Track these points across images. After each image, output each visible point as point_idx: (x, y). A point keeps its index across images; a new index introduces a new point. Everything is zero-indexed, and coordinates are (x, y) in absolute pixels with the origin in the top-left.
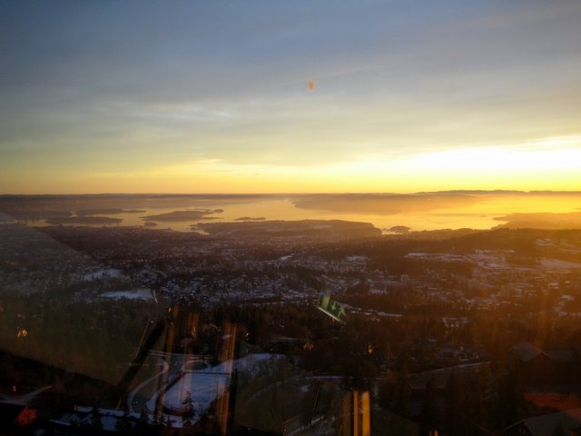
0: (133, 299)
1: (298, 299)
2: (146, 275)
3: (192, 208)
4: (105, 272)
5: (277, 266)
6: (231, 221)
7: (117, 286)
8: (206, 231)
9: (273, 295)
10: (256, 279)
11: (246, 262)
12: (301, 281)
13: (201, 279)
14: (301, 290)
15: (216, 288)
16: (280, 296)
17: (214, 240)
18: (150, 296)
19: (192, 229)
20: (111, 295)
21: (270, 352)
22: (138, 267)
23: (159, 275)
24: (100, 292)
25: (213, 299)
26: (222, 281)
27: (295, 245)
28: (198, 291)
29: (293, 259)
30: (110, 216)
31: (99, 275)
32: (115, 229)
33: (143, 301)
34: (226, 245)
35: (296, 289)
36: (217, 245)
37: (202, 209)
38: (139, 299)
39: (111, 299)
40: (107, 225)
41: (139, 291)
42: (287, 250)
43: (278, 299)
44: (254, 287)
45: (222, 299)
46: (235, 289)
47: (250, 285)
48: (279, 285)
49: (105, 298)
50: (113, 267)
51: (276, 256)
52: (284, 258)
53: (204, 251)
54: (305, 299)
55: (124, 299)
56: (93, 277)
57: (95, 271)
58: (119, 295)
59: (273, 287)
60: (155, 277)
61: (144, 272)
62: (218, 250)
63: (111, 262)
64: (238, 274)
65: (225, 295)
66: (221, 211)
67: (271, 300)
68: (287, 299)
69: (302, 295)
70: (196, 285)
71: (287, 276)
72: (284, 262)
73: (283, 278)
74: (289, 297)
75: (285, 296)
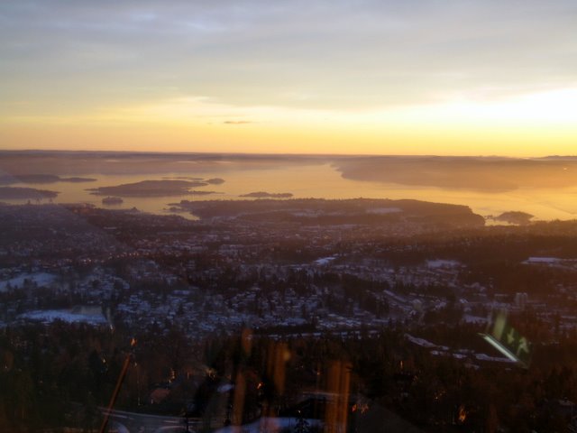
0: (73, 324)
1: (344, 328)
2: (95, 285)
3: (172, 177)
4: (28, 277)
5: (310, 273)
6: (235, 199)
7: (49, 300)
8: (194, 213)
9: (301, 321)
10: (276, 295)
11: (260, 266)
12: (350, 300)
13: (186, 292)
14: (350, 315)
15: (209, 307)
16: (315, 323)
17: (208, 229)
18: (101, 319)
19: (172, 210)
20: (37, 315)
21: (297, 416)
22: (84, 270)
23: (117, 285)
24: (20, 310)
25: (203, 325)
26: (220, 296)
27: (340, 239)
28: (181, 312)
29: (336, 262)
30: (39, 187)
31: (18, 282)
32: (46, 207)
33: (90, 327)
34: (227, 238)
35: (340, 312)
36: (212, 236)
37: (188, 177)
38: (83, 324)
39: (37, 322)
40: (34, 202)
41: (84, 310)
42: (327, 247)
43: (310, 327)
44: (272, 307)
45: (219, 326)
46: (240, 310)
47: (265, 303)
48: (314, 305)
49: (27, 320)
50: (41, 270)
51: (309, 256)
52: (321, 261)
53: (191, 247)
54: (355, 328)
55: (58, 322)
56: (8, 286)
57: (13, 275)
58: (51, 315)
59: (303, 307)
60: (110, 287)
61: (93, 278)
62: (215, 246)
63: (38, 262)
64: (244, 285)
65: (224, 321)
66: (217, 182)
67: (299, 329)
68: (325, 329)
69: (350, 323)
70: (176, 301)
71: (326, 290)
72: (322, 267)
73: (320, 293)
74: (329, 325)
75: (322, 324)
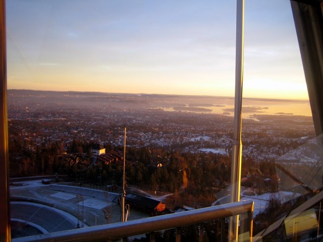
0: (216, 154)
1: (311, 162)
2: (223, 141)
3: (251, 106)
4: (202, 137)
5: (298, 142)
6: (273, 115)
7: (208, 145)
8: (258, 119)
9: (294, 159)
10: (286, 149)
11: (280, 139)
12: (313, 152)
13: (254, 146)
14: (313, 157)
15: (262, 151)
16: (299, 160)
17: (262, 124)
18: (225, 153)
19: (250, 117)
20: (204, 150)
21: (293, 192)
22: (220, 136)
23: (231, 142)
24: (199, 148)
25: (259, 157)
26: (266, 148)
27: (310, 130)
28: (252, 152)
29: (309, 138)
30: (206, 108)
31: (198, 139)
32: (208, 115)
33: (221, 155)
34: (269, 128)
35: (309, 156)
36: (264, 127)
37: (256, 106)
38: (219, 154)
39: (204, 152)
40: (204, 113)
41: (219, 149)
42: (305, 133)
43: (298, 161)
44: (284, 153)
45: (265, 158)
46: (273, 153)
47: (282, 151)
48: (300, 153)
49: (201, 151)
50: (206, 135)
51: (298, 136)
52: (303, 138)
53: (256, 130)
54: (314, 163)
55: (211, 153)
56: (195, 140)
57: (197, 136)
58: (208, 150)
59: (296, 154)
60: (228, 142)
61: (223, 139)
62: (265, 130)
63: (205, 132)
64: (275, 145)
65: (267, 156)
66: (267, 108)
67: (293, 161)
68: (303, 162)
69: (313, 161)
70: (250, 149)
71: (304, 149)
72: (303, 140)
73: (302, 149)
74: (305, 161)
75: (302, 160)
